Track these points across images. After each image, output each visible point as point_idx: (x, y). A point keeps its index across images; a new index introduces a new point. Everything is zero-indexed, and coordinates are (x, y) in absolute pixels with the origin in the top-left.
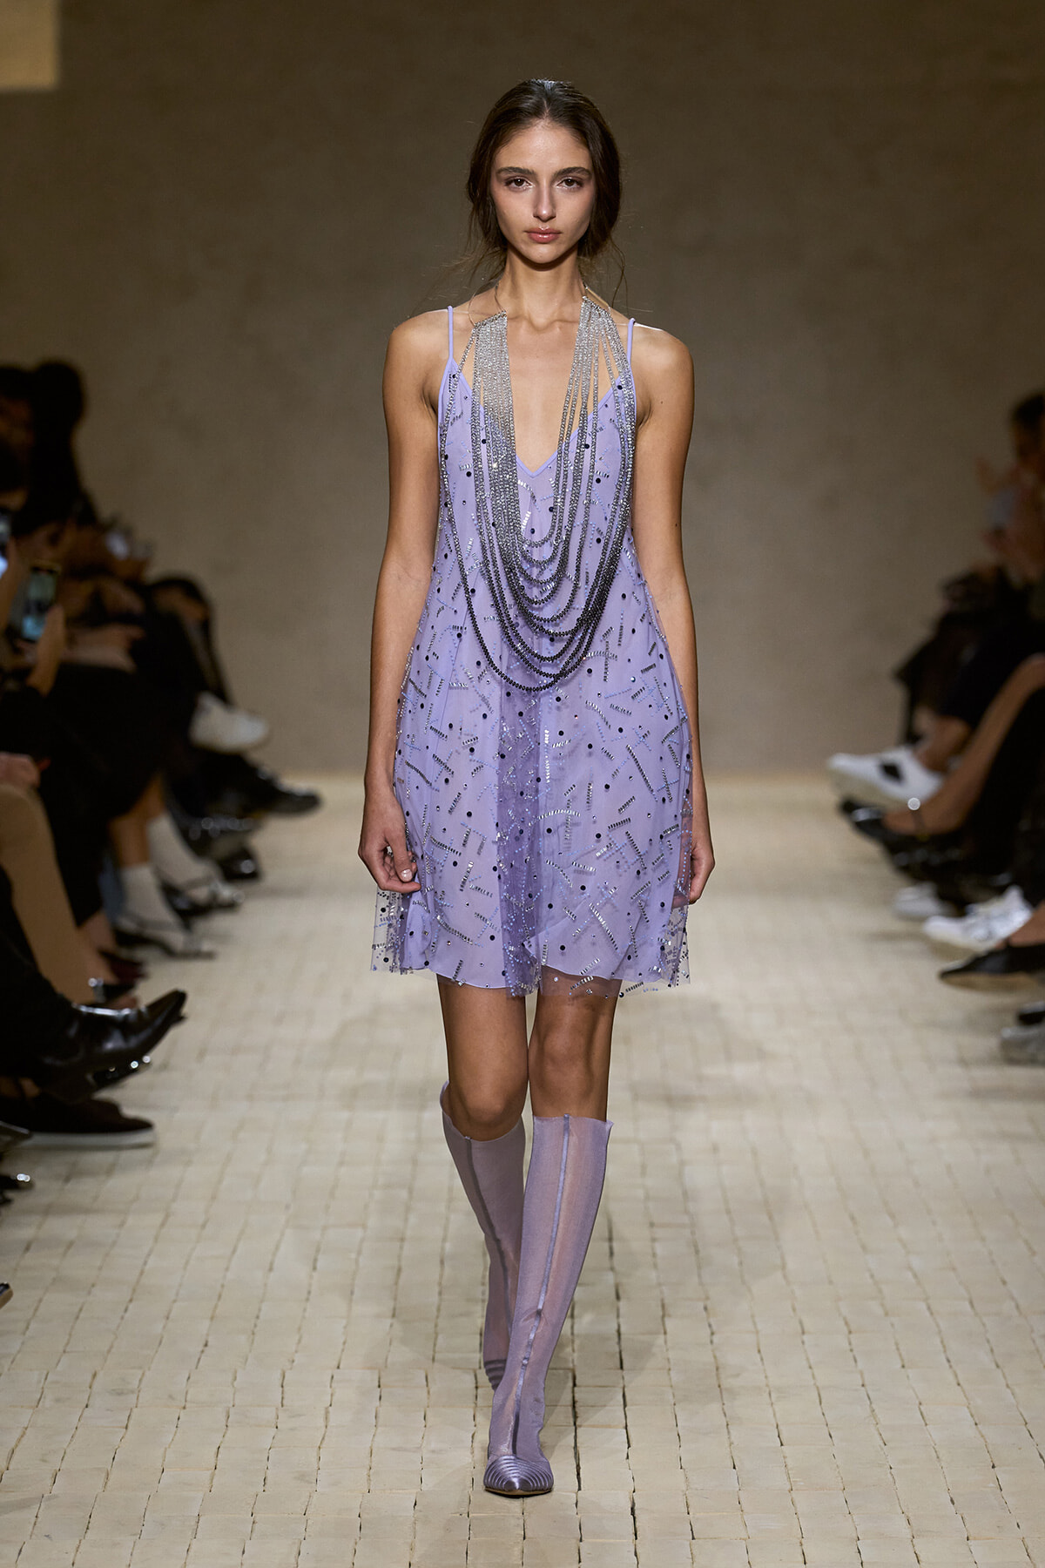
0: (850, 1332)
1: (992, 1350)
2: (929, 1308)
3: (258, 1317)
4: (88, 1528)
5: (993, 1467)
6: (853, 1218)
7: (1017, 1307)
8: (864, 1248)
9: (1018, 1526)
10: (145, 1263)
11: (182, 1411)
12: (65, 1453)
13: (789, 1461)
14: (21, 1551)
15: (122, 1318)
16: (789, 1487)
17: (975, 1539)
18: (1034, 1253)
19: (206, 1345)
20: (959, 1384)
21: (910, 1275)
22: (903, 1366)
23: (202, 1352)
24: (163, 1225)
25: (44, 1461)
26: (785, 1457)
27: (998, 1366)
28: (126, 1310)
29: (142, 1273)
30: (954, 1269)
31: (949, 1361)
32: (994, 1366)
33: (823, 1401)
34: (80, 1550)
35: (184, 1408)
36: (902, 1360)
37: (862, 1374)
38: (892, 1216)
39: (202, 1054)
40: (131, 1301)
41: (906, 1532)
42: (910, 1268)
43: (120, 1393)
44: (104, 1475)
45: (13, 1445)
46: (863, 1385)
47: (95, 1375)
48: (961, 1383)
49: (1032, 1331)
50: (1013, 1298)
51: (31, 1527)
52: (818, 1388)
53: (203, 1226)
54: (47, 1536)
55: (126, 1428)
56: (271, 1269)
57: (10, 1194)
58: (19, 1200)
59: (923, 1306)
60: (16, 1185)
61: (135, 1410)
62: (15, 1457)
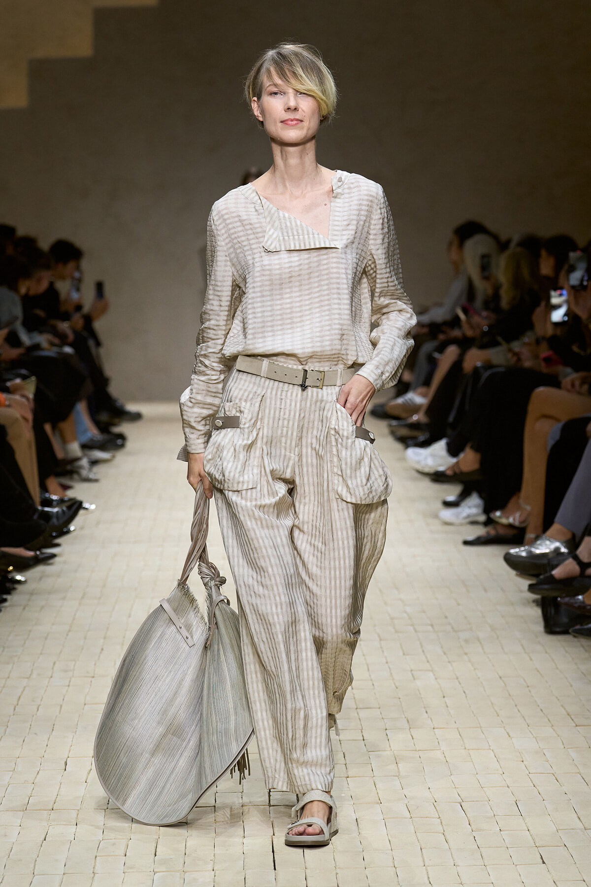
0: (381, 640)
1: (442, 647)
2: (415, 629)
3: (124, 637)
4: (53, 730)
5: (444, 697)
6: (380, 591)
7: (453, 628)
8: (386, 603)
9: (455, 723)
10: (75, 614)
11: (93, 679)
12: (42, 698)
13: (355, 696)
14: (24, 741)
15: (66, 638)
16: (356, 707)
17: (437, 728)
18: (459, 604)
19: (102, 649)
20: (428, 662)
21: (405, 615)
22: (404, 654)
23: (101, 653)
24: (83, 597)
25: (33, 701)
26: (354, 694)
27: (445, 654)
28: (67, 635)
29: (74, 619)
30: (424, 612)
31: (423, 651)
32: (443, 654)
33: (370, 669)
34: (50, 739)
35: (93, 677)
36: (403, 650)
37: (386, 658)
38: (397, 589)
39: (98, 523)
40: (69, 631)
41: (406, 726)
42: (406, 612)
43: (65, 671)
44: (59, 707)
45: (19, 694)
46: (387, 663)
47: (54, 663)
48: (430, 661)
49: (459, 638)
50: (450, 624)
51: (28, 730)
52: (368, 665)
53: (100, 598)
54: (36, 734)
55: (69, 686)
56: (130, 616)
57: (17, 586)
58: (20, 588)
59: (411, 628)
60: (19, 582)
61: (73, 679)
62: (21, 699)
